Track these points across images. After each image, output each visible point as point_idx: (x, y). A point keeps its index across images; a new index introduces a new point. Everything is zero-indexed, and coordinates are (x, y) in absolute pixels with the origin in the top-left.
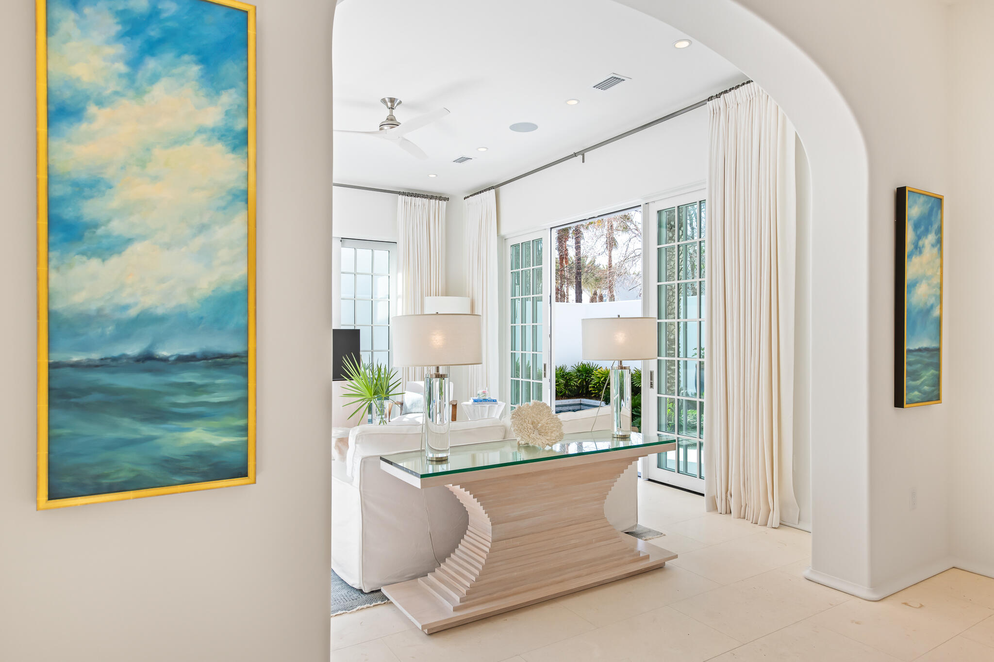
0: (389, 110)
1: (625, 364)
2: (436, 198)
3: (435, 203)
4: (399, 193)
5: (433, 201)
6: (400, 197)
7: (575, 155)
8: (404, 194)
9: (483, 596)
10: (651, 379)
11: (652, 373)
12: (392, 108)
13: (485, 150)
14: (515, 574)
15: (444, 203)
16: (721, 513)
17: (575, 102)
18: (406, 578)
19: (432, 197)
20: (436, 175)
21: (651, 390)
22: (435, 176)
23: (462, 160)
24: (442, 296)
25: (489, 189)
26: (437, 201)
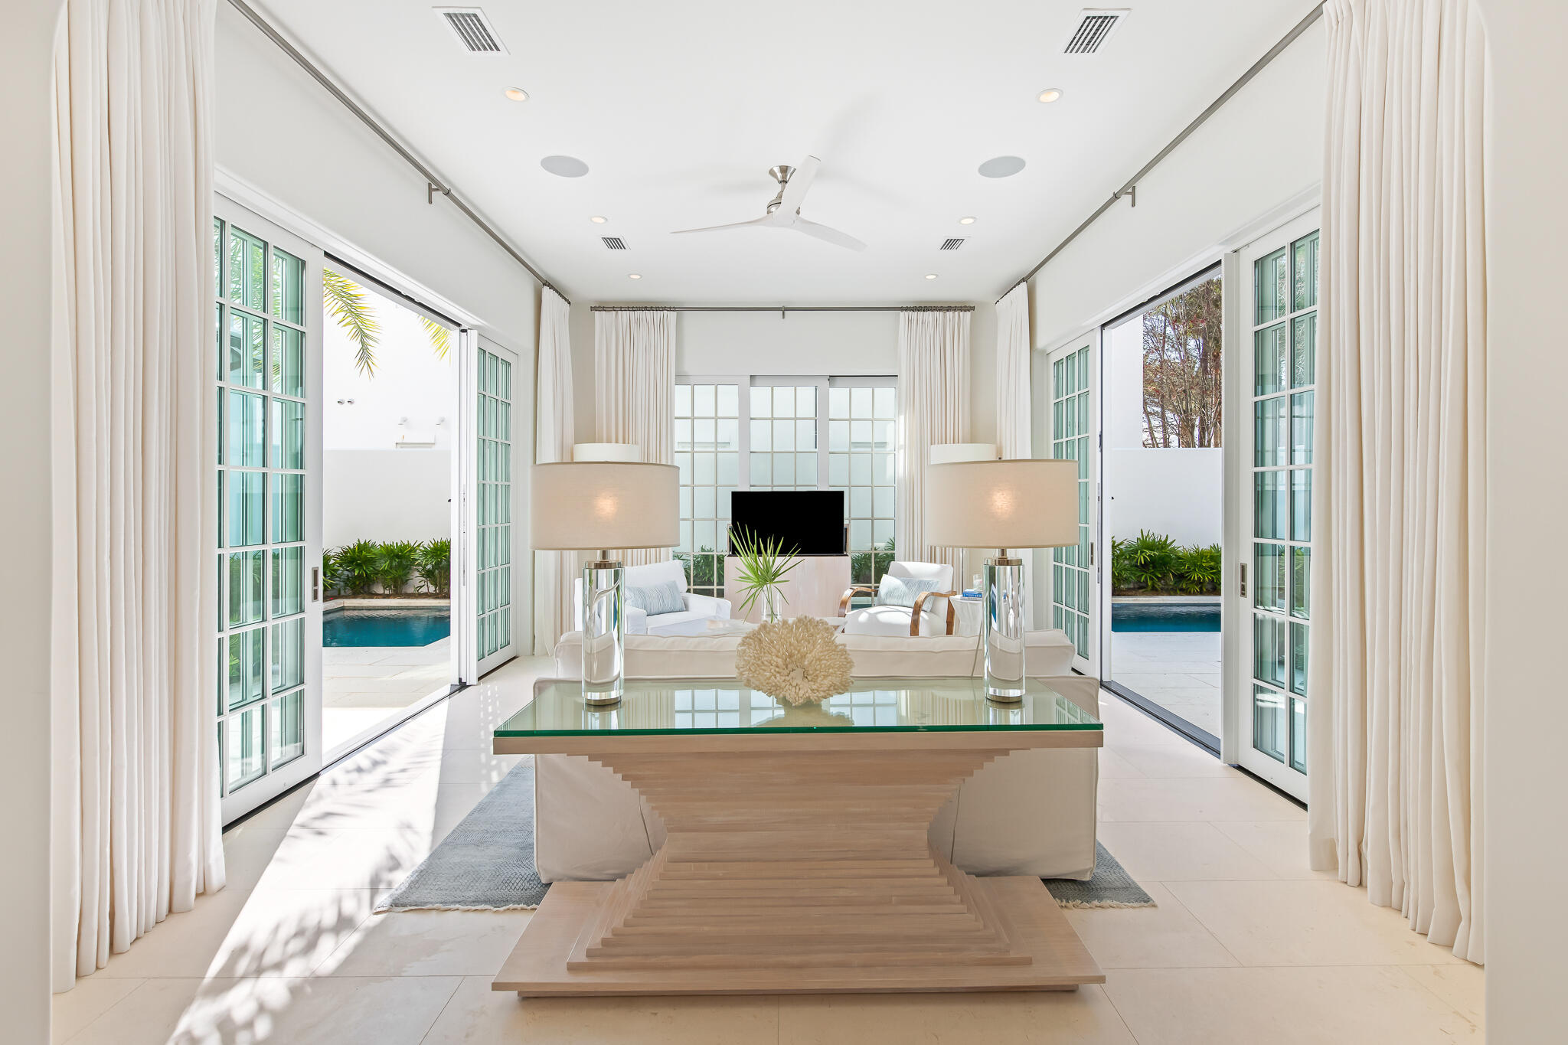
0: (780, 185)
1: (1011, 554)
2: (955, 309)
3: (954, 317)
4: (902, 309)
5: (950, 314)
6: (902, 314)
7: (1116, 197)
8: (907, 309)
9: (632, 955)
10: (1243, 579)
11: (1243, 568)
12: (783, 181)
13: (971, 221)
14: (706, 928)
15: (967, 316)
16: (1346, 883)
17: (1055, 95)
18: (607, 874)
19: (949, 309)
20: (937, 275)
21: (1242, 599)
22: (934, 277)
23: (950, 244)
24: (963, 442)
25: (1019, 283)
26: (956, 313)
